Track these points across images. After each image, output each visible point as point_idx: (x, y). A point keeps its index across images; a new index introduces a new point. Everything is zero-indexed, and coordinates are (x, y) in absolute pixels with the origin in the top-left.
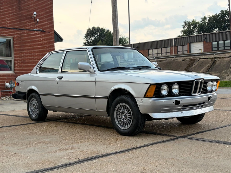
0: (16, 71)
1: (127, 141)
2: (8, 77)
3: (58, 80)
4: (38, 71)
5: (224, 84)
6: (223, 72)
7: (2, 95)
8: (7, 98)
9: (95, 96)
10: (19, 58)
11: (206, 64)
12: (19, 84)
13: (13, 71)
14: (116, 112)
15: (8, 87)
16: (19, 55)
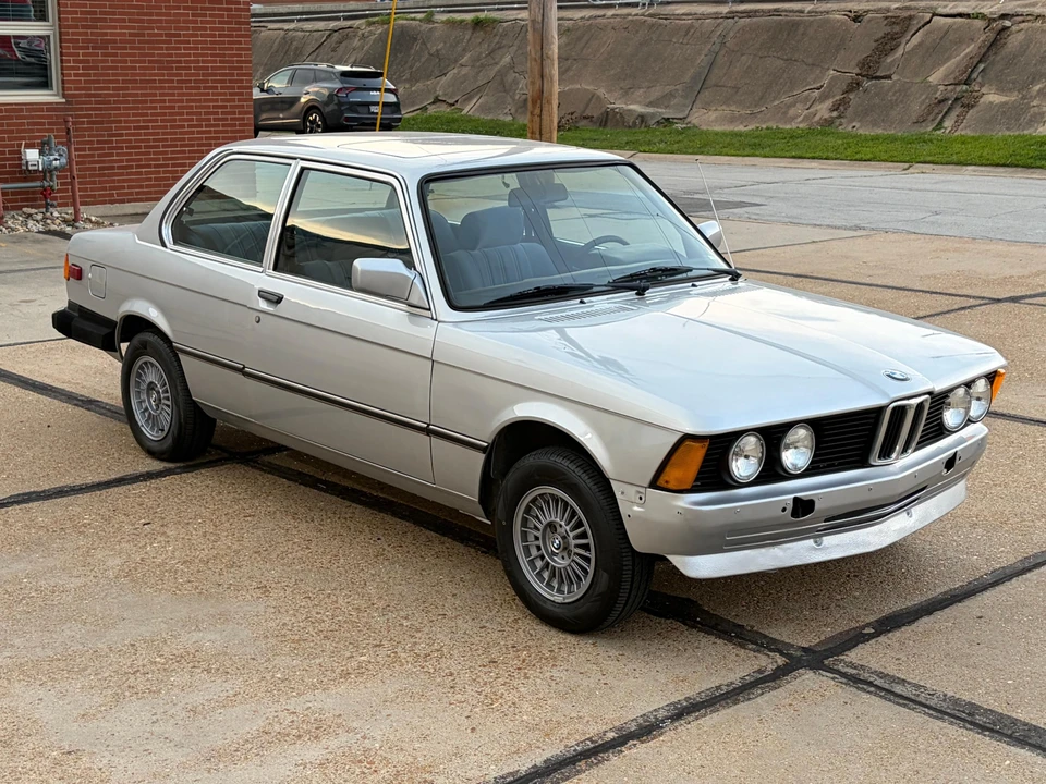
0: (70, 89)
1: (564, 675)
2: (32, 117)
3: (263, 305)
4: (167, 232)
5: (1036, 153)
6: (1037, 88)
7: (9, 201)
8: (31, 223)
9: (429, 425)
10: (83, 27)
11: (961, 42)
12: (84, 274)
13: (54, 92)
14: (523, 517)
15: (36, 168)
16: (82, 13)
